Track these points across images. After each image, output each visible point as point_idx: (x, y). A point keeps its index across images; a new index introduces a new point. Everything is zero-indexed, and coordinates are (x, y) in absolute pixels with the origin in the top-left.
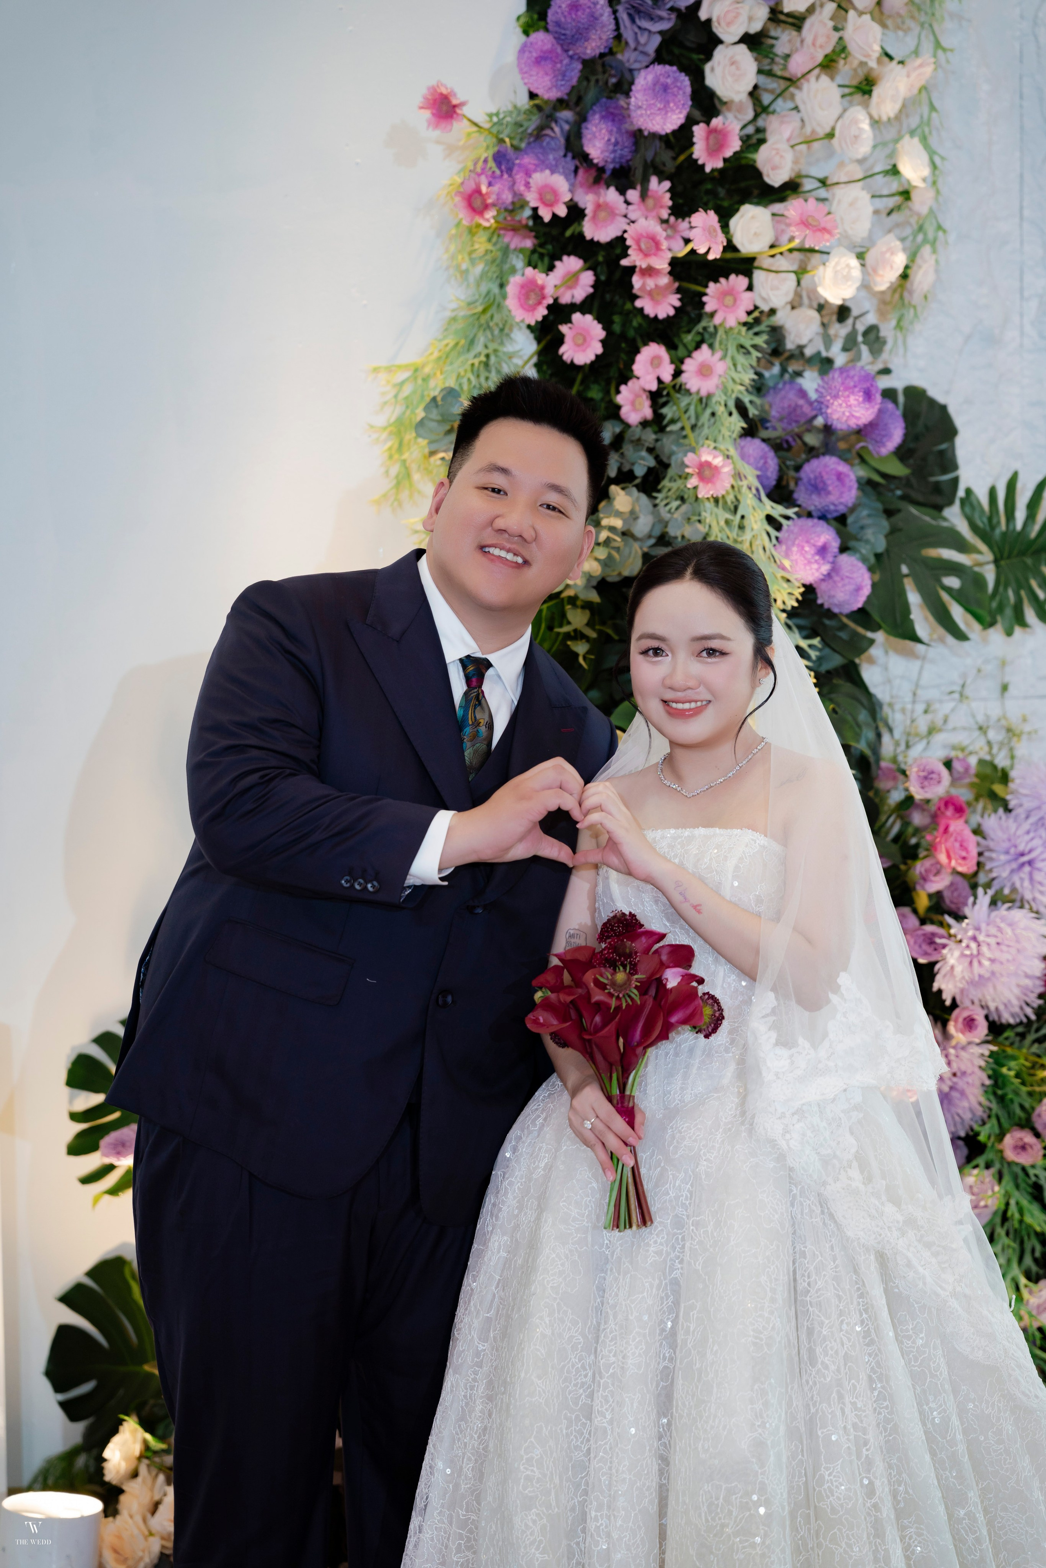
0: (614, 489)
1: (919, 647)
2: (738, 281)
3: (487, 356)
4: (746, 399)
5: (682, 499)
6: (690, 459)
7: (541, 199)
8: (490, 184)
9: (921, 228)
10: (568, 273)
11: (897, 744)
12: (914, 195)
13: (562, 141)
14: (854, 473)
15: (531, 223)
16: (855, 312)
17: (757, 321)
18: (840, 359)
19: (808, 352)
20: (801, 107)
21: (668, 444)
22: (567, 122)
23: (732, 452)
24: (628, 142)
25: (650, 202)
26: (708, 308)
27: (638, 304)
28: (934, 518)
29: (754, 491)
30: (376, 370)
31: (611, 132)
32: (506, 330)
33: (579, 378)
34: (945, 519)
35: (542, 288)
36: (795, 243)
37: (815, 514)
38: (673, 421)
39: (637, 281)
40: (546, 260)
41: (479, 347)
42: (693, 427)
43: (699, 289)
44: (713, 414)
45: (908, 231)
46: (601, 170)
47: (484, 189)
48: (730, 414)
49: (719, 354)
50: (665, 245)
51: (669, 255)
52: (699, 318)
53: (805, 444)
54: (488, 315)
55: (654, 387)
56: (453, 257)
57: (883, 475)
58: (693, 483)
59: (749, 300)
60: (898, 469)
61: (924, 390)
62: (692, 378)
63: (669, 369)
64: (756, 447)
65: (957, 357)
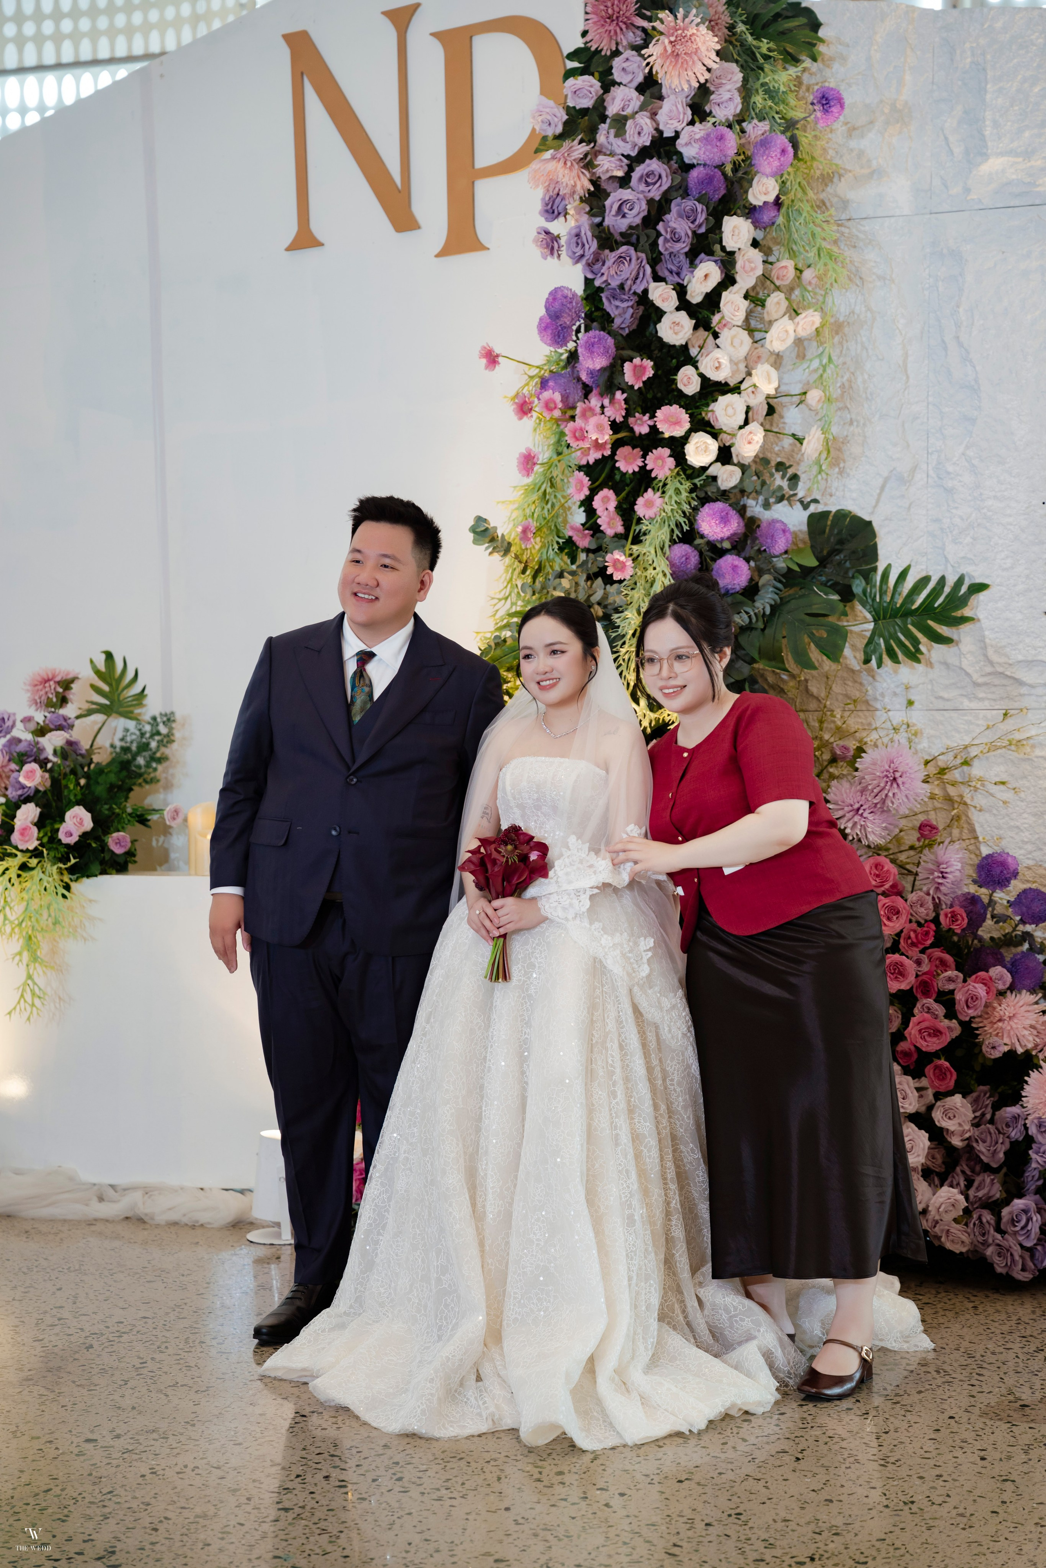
2: (664, 451)
4: (682, 520)
7: (546, 407)
25: (617, 406)
26: (648, 468)
28: (826, 594)
49: (659, 494)
57: (800, 566)
58: (609, 571)
59: (671, 462)
60: (812, 562)
61: (850, 512)
62: (640, 508)
63: (613, 504)
64: (682, 549)
65: (878, 491)
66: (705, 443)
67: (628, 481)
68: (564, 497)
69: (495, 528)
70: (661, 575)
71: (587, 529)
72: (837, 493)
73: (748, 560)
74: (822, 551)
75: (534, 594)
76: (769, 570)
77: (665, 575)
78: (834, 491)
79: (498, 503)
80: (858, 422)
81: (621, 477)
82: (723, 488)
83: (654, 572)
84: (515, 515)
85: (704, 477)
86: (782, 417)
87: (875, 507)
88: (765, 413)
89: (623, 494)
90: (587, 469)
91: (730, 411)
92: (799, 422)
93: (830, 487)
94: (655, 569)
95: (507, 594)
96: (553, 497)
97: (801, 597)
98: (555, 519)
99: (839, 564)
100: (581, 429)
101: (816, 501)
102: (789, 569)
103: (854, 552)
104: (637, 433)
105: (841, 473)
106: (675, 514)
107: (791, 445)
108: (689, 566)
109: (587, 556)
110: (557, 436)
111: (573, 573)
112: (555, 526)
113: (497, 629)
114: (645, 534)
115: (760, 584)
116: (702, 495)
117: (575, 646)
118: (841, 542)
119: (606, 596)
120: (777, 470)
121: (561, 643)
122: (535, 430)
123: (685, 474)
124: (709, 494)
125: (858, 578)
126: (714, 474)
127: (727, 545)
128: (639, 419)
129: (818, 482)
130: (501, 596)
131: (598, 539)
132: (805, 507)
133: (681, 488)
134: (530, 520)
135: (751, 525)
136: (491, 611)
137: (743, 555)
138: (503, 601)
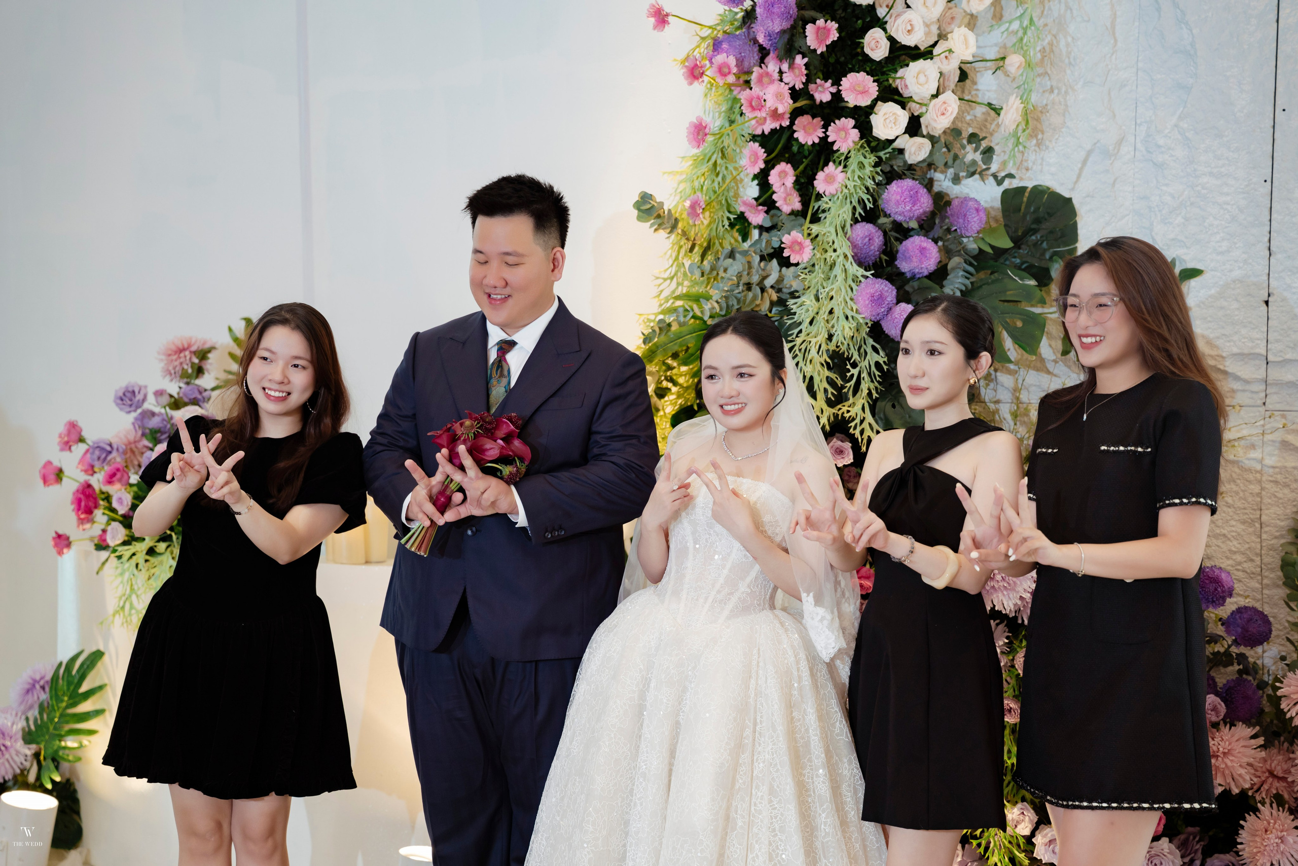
2: (847, 122)
6: (785, 238)
12: (1007, 60)
25: (797, 71)
26: (830, 140)
27: (796, 135)
57: (992, 247)
58: (786, 254)
59: (855, 134)
60: (1007, 243)
61: (1048, 188)
62: (820, 184)
63: (790, 180)
64: (865, 229)
65: (1080, 165)
66: (894, 114)
67: (806, 153)
68: (736, 169)
69: (661, 204)
70: (842, 257)
71: (760, 205)
72: (1035, 167)
73: (935, 241)
74: (1016, 231)
75: (703, 275)
76: (959, 251)
77: (846, 256)
78: (1030, 165)
79: (664, 173)
80: (1059, 89)
81: (799, 148)
82: (910, 162)
83: (834, 255)
84: (682, 187)
85: (889, 150)
86: (974, 83)
87: (1076, 182)
88: (957, 79)
89: (801, 167)
90: (764, 140)
91: (922, 79)
92: (994, 88)
93: (1027, 161)
94: (835, 251)
95: (672, 274)
96: (724, 168)
97: (994, 282)
98: (726, 193)
99: (1035, 244)
100: (758, 98)
101: (1010, 176)
102: (981, 251)
103: (1051, 232)
104: (818, 101)
105: (1038, 145)
106: (858, 190)
107: (984, 113)
108: (872, 247)
109: (760, 235)
110: (730, 103)
111: (745, 253)
112: (726, 200)
113: (662, 312)
114: (824, 211)
115: (949, 267)
116: (888, 169)
117: (763, 369)
118: (1038, 221)
119: (781, 280)
120: (969, 142)
121: (749, 366)
122: (706, 95)
123: (869, 146)
124: (895, 168)
125: (1057, 262)
126: (901, 147)
127: (914, 224)
128: (820, 85)
129: (1014, 156)
130: (666, 275)
131: (772, 217)
132: (999, 182)
133: (866, 162)
134: (699, 193)
135: (941, 202)
136: (655, 291)
137: (931, 235)
138: (669, 281)
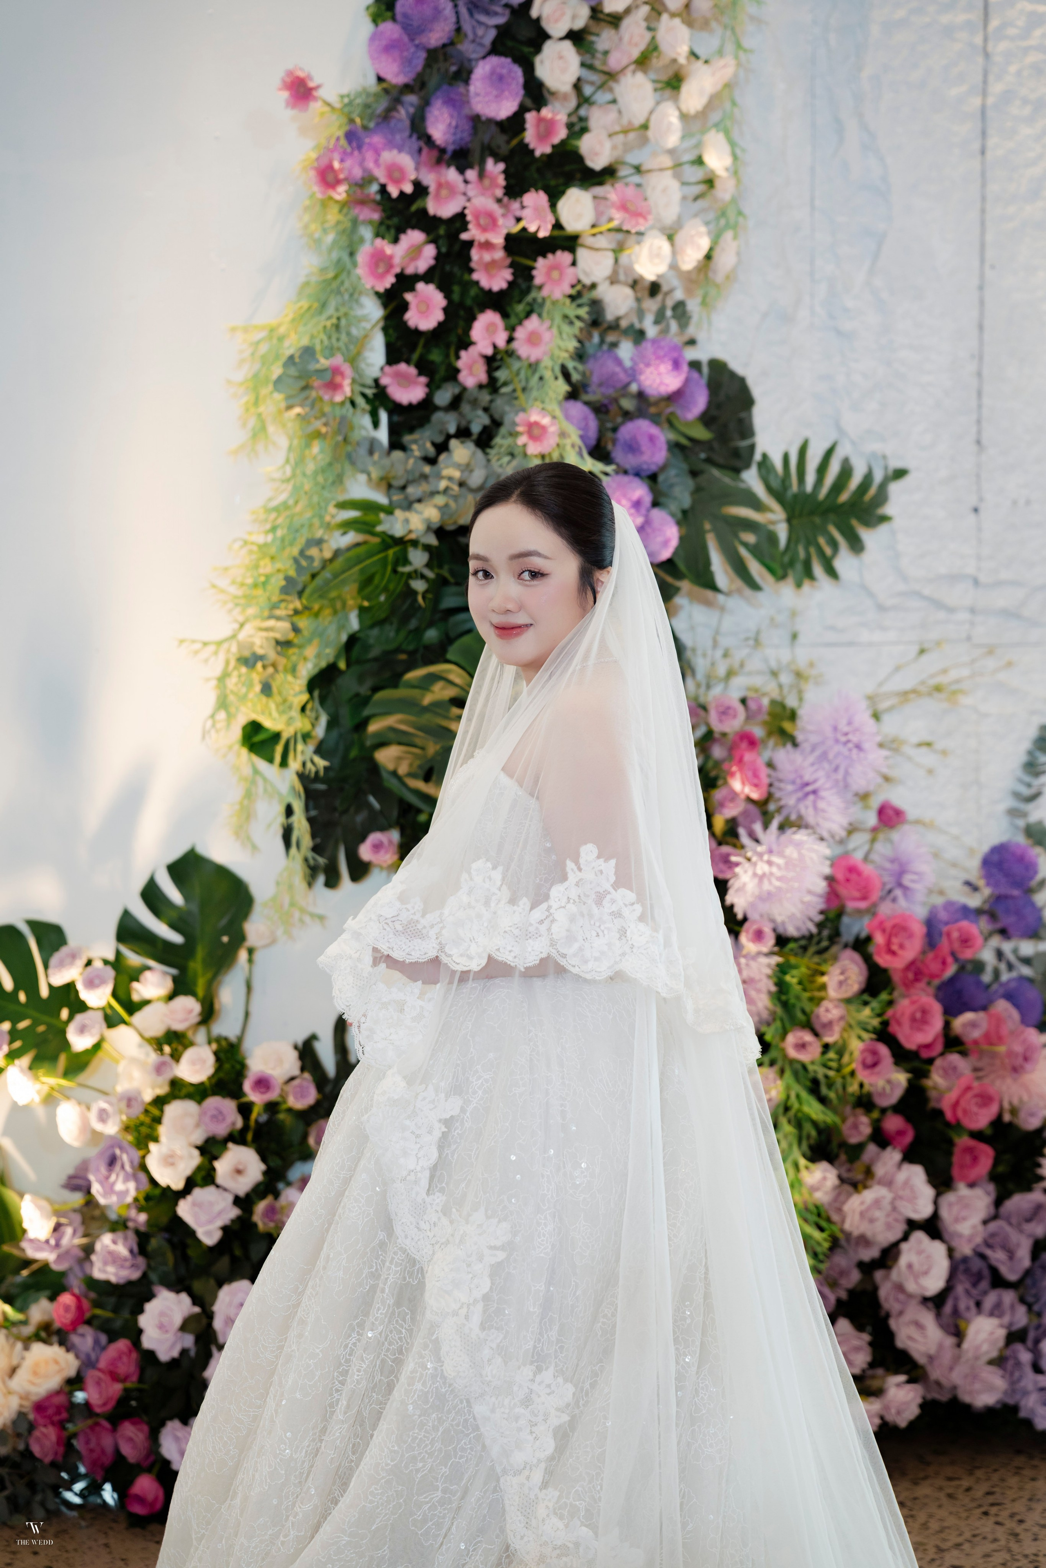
0: (454, 443)
1: (721, 598)
2: (564, 257)
3: (338, 319)
4: (571, 365)
5: (512, 455)
6: (520, 418)
7: (390, 176)
8: (342, 161)
9: (723, 214)
10: (412, 246)
11: (698, 686)
12: (718, 184)
13: (407, 123)
14: (663, 436)
15: (378, 197)
16: (665, 288)
17: (579, 295)
18: (651, 331)
19: (624, 324)
20: (619, 99)
21: (499, 403)
22: (412, 105)
23: (558, 413)
24: (467, 126)
26: (537, 281)
27: (475, 276)
28: (734, 480)
29: (577, 449)
30: (233, 330)
31: (452, 116)
32: (356, 296)
33: (422, 342)
34: (743, 481)
35: (391, 257)
36: (614, 224)
37: (631, 471)
38: (505, 384)
39: (475, 254)
40: (393, 232)
41: (331, 310)
42: (524, 389)
43: (529, 263)
44: (541, 378)
45: (711, 216)
46: (442, 151)
47: (336, 165)
48: (556, 378)
49: (547, 323)
50: (501, 221)
51: (504, 232)
52: (528, 290)
53: (620, 408)
54: (338, 281)
55: (489, 351)
56: (306, 227)
57: (689, 439)
59: (573, 274)
61: (724, 362)
62: (522, 345)
64: (578, 409)
87: (750, 354)
102: (677, 443)
